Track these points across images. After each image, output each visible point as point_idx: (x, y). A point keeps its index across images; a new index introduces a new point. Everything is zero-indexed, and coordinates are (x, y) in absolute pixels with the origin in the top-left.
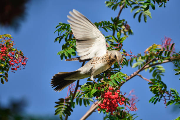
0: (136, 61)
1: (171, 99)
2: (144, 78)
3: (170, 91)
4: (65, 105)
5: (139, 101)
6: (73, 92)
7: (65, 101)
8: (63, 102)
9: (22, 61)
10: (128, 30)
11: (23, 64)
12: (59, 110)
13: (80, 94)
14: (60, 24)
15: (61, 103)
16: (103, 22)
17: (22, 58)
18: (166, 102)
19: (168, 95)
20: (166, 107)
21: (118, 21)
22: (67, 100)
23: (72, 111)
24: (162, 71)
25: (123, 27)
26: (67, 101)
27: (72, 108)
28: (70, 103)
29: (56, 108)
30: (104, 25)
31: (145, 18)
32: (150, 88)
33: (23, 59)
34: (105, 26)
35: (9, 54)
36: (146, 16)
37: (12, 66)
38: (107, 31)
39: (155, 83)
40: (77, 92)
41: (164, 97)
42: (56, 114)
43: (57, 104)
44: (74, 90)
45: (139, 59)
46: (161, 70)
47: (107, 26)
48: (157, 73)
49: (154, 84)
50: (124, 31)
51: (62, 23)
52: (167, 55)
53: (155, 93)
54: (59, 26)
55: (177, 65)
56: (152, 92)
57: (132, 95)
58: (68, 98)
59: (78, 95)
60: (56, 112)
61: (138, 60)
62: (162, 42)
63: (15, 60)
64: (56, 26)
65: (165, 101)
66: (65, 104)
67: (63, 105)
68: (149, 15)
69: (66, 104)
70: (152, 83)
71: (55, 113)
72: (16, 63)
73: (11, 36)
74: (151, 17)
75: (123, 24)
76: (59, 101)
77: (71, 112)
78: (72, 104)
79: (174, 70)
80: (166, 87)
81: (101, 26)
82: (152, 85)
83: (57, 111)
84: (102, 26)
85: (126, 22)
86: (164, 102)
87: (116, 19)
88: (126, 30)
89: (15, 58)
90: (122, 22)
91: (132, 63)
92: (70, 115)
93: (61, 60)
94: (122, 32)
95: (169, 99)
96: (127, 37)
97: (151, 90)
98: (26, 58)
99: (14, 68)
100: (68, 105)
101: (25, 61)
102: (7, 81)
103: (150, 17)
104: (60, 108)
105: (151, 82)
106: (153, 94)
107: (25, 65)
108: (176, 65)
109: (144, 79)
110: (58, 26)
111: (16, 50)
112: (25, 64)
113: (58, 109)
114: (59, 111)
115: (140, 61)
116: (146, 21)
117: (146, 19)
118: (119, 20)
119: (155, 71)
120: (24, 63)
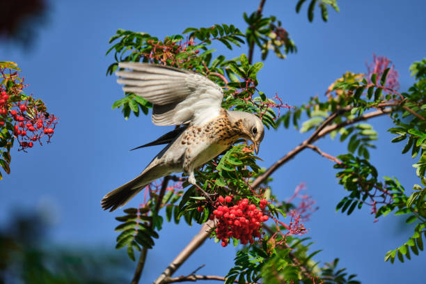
0: (309, 114)
1: (387, 201)
2: (323, 154)
3: (384, 183)
4: (140, 224)
5: (317, 208)
6: (156, 191)
7: (139, 214)
8: (136, 217)
9: (45, 125)
10: (283, 42)
11: (46, 133)
12: (125, 236)
13: (175, 196)
14: (119, 32)
15: (130, 220)
16: (218, 26)
17: (44, 118)
18: (375, 209)
19: (382, 193)
20: (375, 222)
21: (259, 20)
22: (144, 211)
23: (157, 236)
24: (372, 137)
25: (273, 35)
26: (144, 215)
27: (156, 230)
28: (150, 219)
29: (120, 232)
30: (222, 35)
31: (323, 10)
32: (337, 177)
33: (47, 121)
34: (225, 35)
35: (13, 109)
36: (325, 7)
37: (20, 137)
38: (230, 47)
39: (351, 165)
40: (168, 193)
41: (372, 196)
42: (118, 246)
43: (120, 223)
44: (160, 188)
45: (314, 109)
46: (369, 135)
47: (230, 36)
48: (359, 141)
49: (347, 168)
50: (273, 44)
51: (123, 30)
52: (373, 97)
53: (349, 190)
54: (116, 38)
55: (399, 120)
56: (344, 186)
57: (301, 197)
58: (146, 205)
59: (171, 200)
60: (119, 241)
61: (313, 113)
62: (369, 69)
63: (29, 123)
64: (111, 39)
65: (373, 207)
66: (138, 220)
67: (135, 223)
68: (332, 5)
69: (143, 222)
70: (342, 164)
71: (116, 243)
72: (31, 130)
73: (16, 65)
74: (338, 9)
75: (272, 28)
76: (126, 214)
77: (154, 239)
78: (156, 221)
79: (389, 131)
80: (375, 173)
81: (215, 35)
82: (343, 170)
83: (122, 238)
84: (219, 36)
85: (280, 24)
86: (371, 209)
87: (255, 17)
88: (278, 43)
89: (28, 119)
90: (270, 21)
91: (298, 121)
92: (153, 247)
93: (126, 118)
94: (271, 47)
95: (384, 202)
96: (282, 58)
97: (341, 183)
98: (53, 118)
99: (26, 143)
100: (146, 223)
101: (53, 125)
102: (9, 173)
103: (334, 8)
104: (128, 231)
105: (340, 162)
106: (346, 190)
107: (51, 135)
108: (397, 119)
109: (323, 156)
110: (114, 39)
111: (30, 100)
112: (52, 132)
113: (124, 233)
114: (126, 239)
115: (319, 116)
116: (327, 17)
117: (326, 14)
118: (263, 18)
119: (354, 137)
120: (50, 130)
